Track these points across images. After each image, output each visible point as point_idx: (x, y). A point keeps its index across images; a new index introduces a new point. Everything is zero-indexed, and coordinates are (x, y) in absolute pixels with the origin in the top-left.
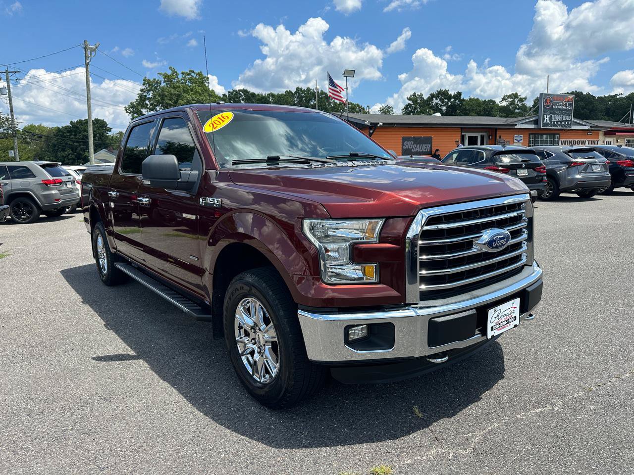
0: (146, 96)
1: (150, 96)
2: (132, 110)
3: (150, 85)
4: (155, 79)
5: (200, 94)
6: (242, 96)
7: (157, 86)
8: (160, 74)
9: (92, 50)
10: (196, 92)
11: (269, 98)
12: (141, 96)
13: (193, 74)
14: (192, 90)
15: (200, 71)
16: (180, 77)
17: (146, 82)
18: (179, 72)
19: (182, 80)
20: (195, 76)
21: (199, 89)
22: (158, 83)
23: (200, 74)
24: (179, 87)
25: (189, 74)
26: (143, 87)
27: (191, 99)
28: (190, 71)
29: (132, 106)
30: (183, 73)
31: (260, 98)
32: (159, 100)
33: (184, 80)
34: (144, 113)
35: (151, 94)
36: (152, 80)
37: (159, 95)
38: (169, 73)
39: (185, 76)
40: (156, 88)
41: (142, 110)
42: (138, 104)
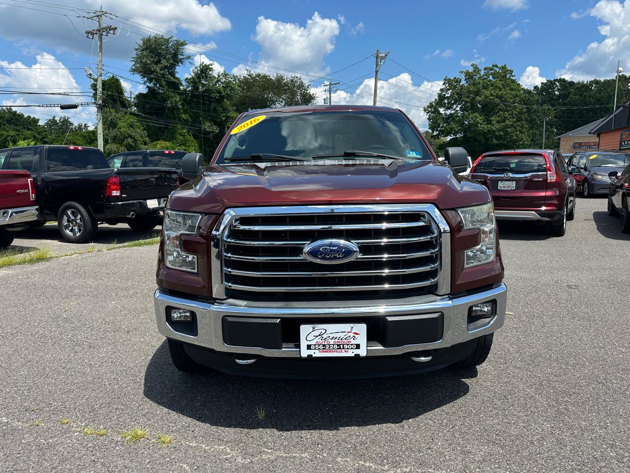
0: (445, 95)
1: (449, 95)
2: (430, 109)
3: (451, 83)
4: (455, 78)
5: (500, 90)
6: (557, 86)
7: (457, 85)
8: (462, 72)
9: (382, 58)
10: (496, 87)
11: (591, 85)
12: (440, 96)
13: (496, 69)
14: (492, 85)
15: (503, 65)
16: (482, 73)
17: (447, 81)
18: (482, 68)
19: (484, 75)
20: (498, 70)
21: (499, 84)
22: (458, 81)
23: (504, 68)
24: (480, 83)
25: (491, 69)
26: (443, 87)
27: (489, 95)
28: (493, 66)
29: (431, 106)
30: (486, 69)
31: (579, 86)
32: (456, 98)
33: (487, 76)
34: (441, 112)
35: (450, 93)
36: (452, 78)
37: (458, 94)
38: (471, 70)
39: (488, 72)
40: (455, 87)
41: (439, 109)
42: (437, 104)
